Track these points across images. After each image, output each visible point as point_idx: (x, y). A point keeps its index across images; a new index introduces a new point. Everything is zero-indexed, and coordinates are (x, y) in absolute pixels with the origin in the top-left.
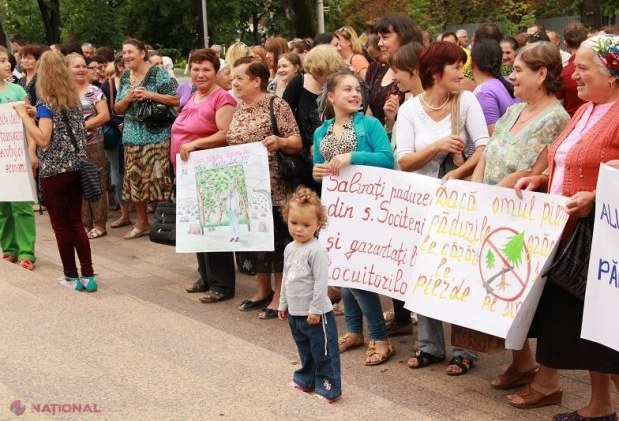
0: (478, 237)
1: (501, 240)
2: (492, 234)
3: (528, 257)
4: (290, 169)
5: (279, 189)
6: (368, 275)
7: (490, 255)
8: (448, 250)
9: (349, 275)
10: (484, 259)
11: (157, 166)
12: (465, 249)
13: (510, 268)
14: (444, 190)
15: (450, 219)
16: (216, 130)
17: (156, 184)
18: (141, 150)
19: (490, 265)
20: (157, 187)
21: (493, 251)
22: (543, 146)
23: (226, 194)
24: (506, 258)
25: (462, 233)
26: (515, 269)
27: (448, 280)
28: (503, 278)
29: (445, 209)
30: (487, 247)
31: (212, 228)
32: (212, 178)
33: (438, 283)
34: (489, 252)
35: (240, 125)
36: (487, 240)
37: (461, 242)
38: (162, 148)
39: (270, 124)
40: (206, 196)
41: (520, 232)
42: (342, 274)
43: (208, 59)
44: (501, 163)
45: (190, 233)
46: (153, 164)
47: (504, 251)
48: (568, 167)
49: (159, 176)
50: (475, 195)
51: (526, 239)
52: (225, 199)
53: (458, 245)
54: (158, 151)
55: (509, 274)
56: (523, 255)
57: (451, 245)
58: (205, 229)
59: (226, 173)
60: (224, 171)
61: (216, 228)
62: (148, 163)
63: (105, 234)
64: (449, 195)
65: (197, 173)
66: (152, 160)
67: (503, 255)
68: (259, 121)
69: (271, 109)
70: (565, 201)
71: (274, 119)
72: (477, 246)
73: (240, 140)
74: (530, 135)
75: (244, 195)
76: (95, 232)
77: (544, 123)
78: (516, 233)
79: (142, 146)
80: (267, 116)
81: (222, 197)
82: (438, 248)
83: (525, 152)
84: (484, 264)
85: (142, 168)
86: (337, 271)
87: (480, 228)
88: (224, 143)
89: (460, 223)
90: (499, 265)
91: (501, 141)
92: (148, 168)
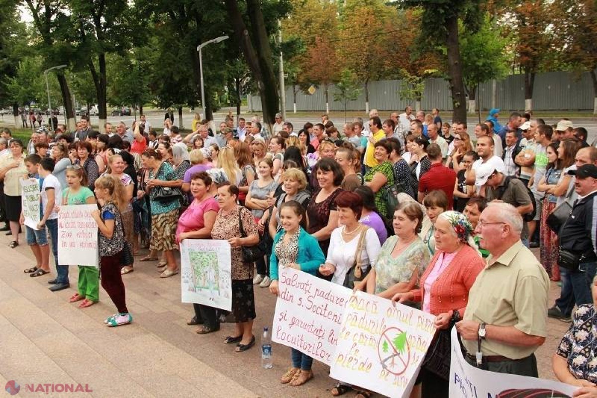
0: (378, 331)
1: (392, 335)
2: (387, 330)
3: (409, 348)
4: (249, 256)
5: (245, 269)
6: (300, 341)
7: (385, 344)
8: (357, 338)
9: (290, 339)
10: (381, 346)
11: (167, 228)
12: (369, 338)
13: (397, 354)
14: (356, 298)
15: (359, 317)
16: (202, 226)
17: (167, 240)
18: (157, 218)
19: (385, 350)
20: (168, 242)
21: (387, 342)
22: (415, 266)
23: (207, 269)
24: (395, 347)
25: (367, 327)
26: (401, 355)
27: (358, 358)
28: (393, 360)
29: (356, 311)
30: (384, 338)
31: (201, 288)
32: (198, 257)
33: (351, 359)
34: (385, 343)
35: (220, 226)
36: (383, 334)
37: (366, 333)
38: (170, 216)
39: (238, 226)
40: (195, 268)
41: (404, 331)
42: (286, 337)
43: (200, 178)
44: (388, 276)
45: (189, 290)
46: (165, 226)
47: (394, 342)
48: (432, 296)
49: (168, 234)
50: (377, 304)
51: (407, 337)
52: (206, 272)
53: (364, 335)
54: (168, 218)
55: (396, 358)
56: (406, 347)
57: (360, 334)
58: (197, 289)
59: (208, 255)
60: (207, 254)
61: (203, 289)
62: (161, 226)
63: (131, 271)
64: (359, 302)
65: (190, 253)
66: (164, 224)
67: (394, 345)
68: (232, 224)
69: (239, 216)
70: (433, 318)
71: (241, 223)
72: (377, 337)
73: (219, 237)
74: (406, 260)
75: (217, 271)
76: (124, 270)
77: (415, 252)
78: (402, 332)
79: (158, 215)
80: (236, 221)
81: (205, 270)
82: (350, 337)
83: (404, 270)
84: (381, 350)
85: (158, 229)
86: (284, 335)
87: (379, 326)
88: (209, 237)
89: (365, 320)
90: (391, 351)
91: (386, 261)
92: (161, 229)
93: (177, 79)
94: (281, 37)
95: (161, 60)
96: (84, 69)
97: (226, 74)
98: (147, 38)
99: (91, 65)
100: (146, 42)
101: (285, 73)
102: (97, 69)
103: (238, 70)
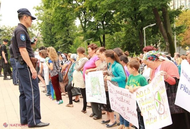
7: (157, 103)
13: (160, 103)
15: (144, 99)
21: (157, 101)
27: (152, 117)
28: (161, 108)
29: (141, 98)
31: (95, 95)
36: (155, 99)
37: (150, 104)
45: (90, 96)
50: (149, 88)
57: (148, 107)
59: (96, 79)
65: (91, 79)
75: (99, 86)
81: (96, 86)
82: (145, 109)
84: (156, 106)
93: (132, 43)
94: (175, 25)
95: (125, 37)
96: (97, 41)
97: (152, 41)
98: (121, 29)
99: (100, 39)
100: (120, 30)
101: (177, 40)
102: (102, 41)
103: (156, 39)
